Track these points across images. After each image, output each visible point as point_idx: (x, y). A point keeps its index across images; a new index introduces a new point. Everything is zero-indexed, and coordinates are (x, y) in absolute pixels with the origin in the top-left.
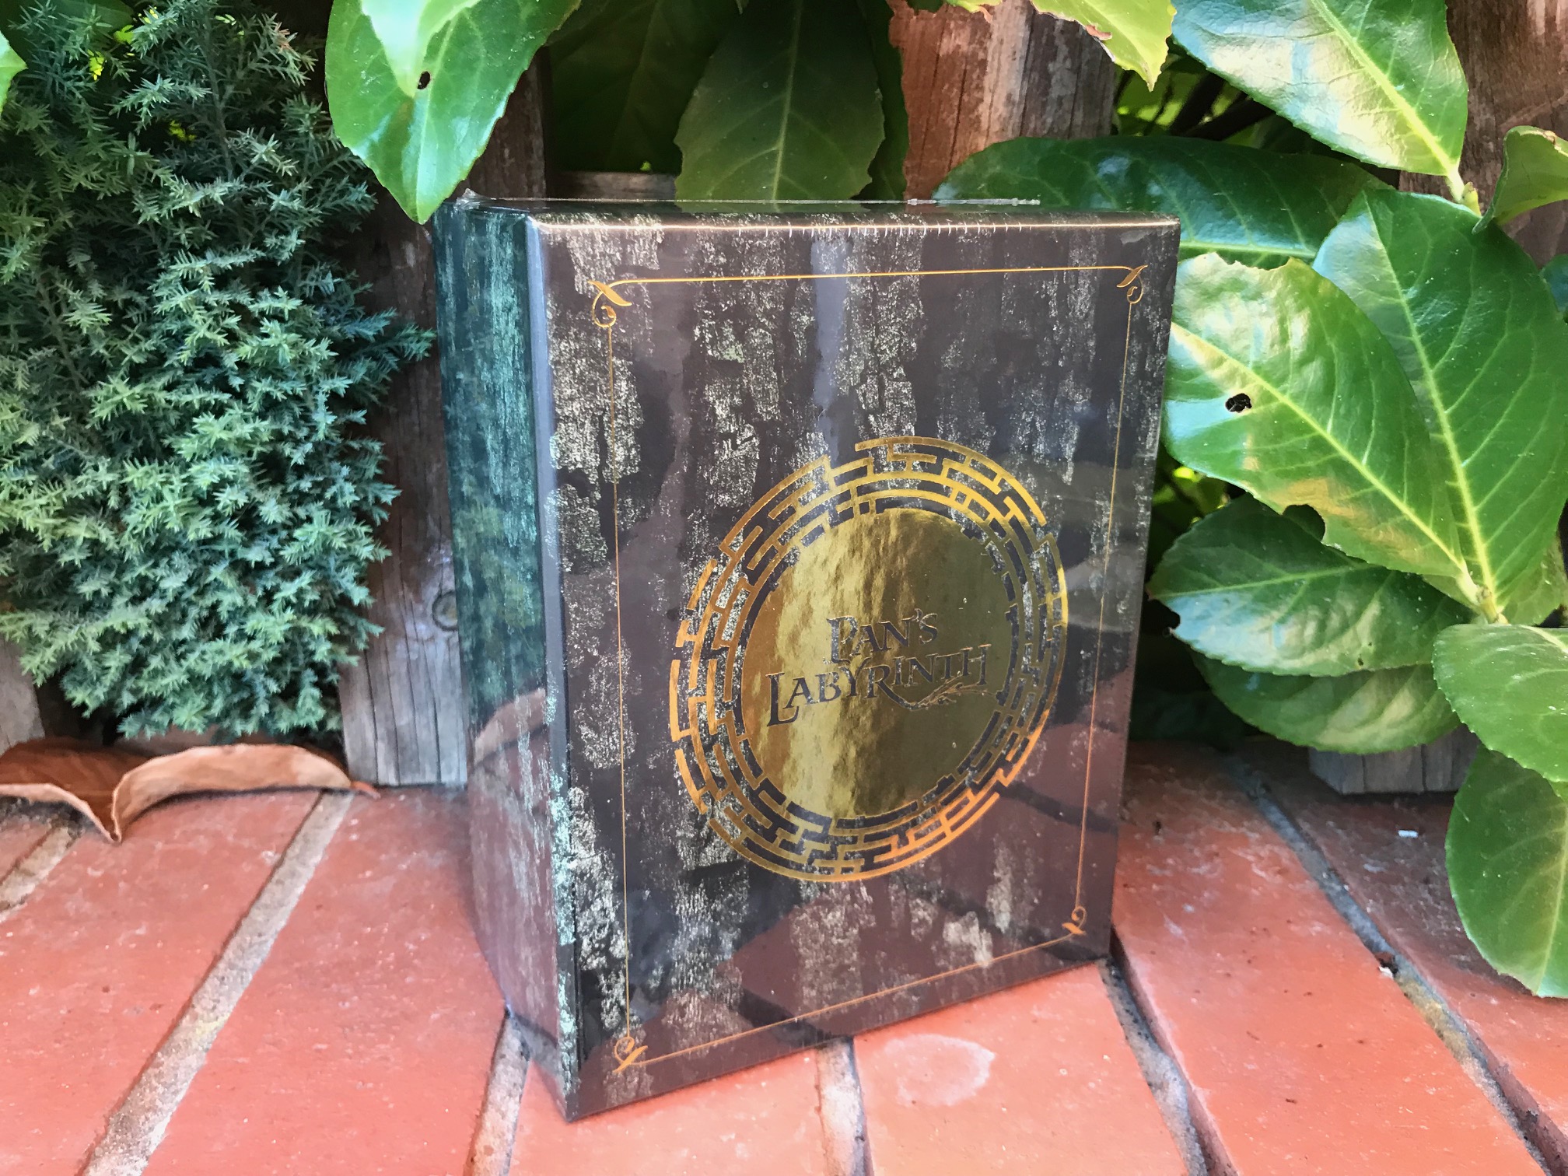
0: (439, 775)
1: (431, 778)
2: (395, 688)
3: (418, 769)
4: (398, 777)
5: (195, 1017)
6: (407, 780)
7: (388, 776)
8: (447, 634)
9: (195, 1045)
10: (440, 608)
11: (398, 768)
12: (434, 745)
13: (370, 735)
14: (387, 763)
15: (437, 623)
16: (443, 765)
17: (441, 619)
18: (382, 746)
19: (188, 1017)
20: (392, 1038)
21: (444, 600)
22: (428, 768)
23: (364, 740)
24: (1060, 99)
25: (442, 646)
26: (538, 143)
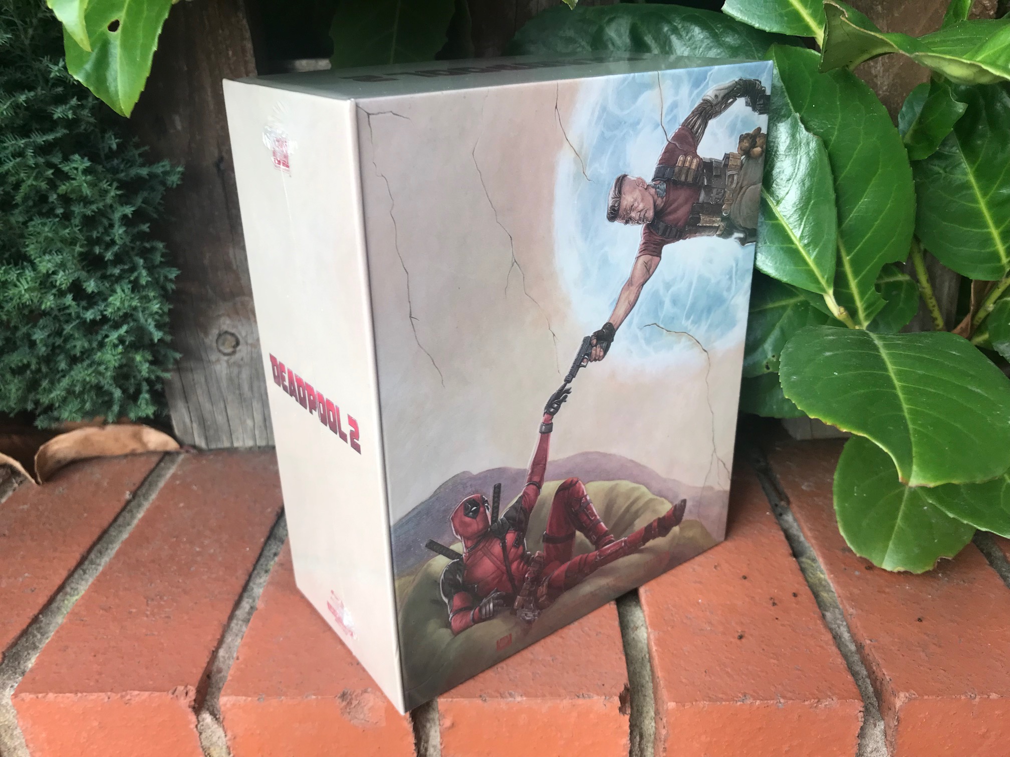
0: (232, 443)
1: (226, 444)
2: (199, 391)
3: (219, 439)
4: (207, 444)
5: (66, 594)
6: (213, 446)
7: (201, 442)
8: (226, 358)
9: (63, 610)
10: (220, 341)
11: (206, 439)
12: (227, 425)
13: (187, 420)
14: (199, 437)
15: (220, 351)
16: (233, 436)
17: (222, 348)
18: (195, 425)
19: (61, 594)
20: (175, 604)
21: (223, 337)
22: (225, 438)
23: (184, 423)
25: (225, 365)
26: (249, 45)
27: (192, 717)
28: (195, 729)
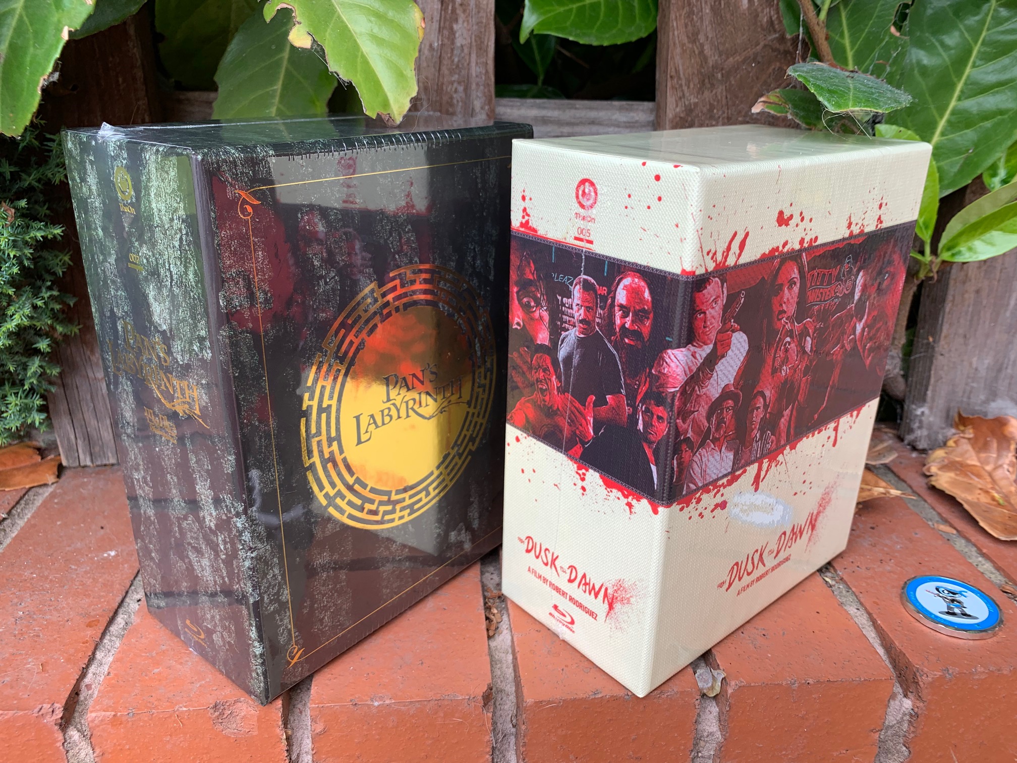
1: (112, 461)
2: (84, 407)
3: (104, 456)
4: (92, 461)
6: (97, 463)
7: (84, 460)
11: (91, 455)
12: (112, 442)
13: (72, 437)
14: (85, 454)
18: (80, 442)
23: (69, 440)
24: (462, 46)
26: (139, 74)
27: (59, 736)
28: (61, 747)
